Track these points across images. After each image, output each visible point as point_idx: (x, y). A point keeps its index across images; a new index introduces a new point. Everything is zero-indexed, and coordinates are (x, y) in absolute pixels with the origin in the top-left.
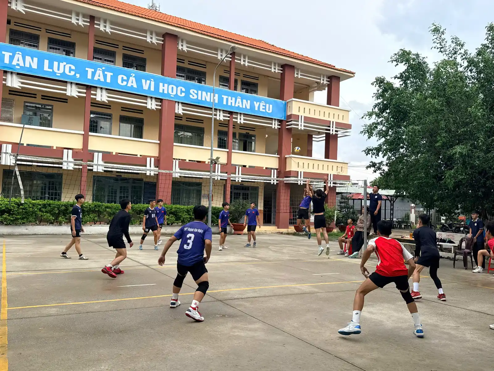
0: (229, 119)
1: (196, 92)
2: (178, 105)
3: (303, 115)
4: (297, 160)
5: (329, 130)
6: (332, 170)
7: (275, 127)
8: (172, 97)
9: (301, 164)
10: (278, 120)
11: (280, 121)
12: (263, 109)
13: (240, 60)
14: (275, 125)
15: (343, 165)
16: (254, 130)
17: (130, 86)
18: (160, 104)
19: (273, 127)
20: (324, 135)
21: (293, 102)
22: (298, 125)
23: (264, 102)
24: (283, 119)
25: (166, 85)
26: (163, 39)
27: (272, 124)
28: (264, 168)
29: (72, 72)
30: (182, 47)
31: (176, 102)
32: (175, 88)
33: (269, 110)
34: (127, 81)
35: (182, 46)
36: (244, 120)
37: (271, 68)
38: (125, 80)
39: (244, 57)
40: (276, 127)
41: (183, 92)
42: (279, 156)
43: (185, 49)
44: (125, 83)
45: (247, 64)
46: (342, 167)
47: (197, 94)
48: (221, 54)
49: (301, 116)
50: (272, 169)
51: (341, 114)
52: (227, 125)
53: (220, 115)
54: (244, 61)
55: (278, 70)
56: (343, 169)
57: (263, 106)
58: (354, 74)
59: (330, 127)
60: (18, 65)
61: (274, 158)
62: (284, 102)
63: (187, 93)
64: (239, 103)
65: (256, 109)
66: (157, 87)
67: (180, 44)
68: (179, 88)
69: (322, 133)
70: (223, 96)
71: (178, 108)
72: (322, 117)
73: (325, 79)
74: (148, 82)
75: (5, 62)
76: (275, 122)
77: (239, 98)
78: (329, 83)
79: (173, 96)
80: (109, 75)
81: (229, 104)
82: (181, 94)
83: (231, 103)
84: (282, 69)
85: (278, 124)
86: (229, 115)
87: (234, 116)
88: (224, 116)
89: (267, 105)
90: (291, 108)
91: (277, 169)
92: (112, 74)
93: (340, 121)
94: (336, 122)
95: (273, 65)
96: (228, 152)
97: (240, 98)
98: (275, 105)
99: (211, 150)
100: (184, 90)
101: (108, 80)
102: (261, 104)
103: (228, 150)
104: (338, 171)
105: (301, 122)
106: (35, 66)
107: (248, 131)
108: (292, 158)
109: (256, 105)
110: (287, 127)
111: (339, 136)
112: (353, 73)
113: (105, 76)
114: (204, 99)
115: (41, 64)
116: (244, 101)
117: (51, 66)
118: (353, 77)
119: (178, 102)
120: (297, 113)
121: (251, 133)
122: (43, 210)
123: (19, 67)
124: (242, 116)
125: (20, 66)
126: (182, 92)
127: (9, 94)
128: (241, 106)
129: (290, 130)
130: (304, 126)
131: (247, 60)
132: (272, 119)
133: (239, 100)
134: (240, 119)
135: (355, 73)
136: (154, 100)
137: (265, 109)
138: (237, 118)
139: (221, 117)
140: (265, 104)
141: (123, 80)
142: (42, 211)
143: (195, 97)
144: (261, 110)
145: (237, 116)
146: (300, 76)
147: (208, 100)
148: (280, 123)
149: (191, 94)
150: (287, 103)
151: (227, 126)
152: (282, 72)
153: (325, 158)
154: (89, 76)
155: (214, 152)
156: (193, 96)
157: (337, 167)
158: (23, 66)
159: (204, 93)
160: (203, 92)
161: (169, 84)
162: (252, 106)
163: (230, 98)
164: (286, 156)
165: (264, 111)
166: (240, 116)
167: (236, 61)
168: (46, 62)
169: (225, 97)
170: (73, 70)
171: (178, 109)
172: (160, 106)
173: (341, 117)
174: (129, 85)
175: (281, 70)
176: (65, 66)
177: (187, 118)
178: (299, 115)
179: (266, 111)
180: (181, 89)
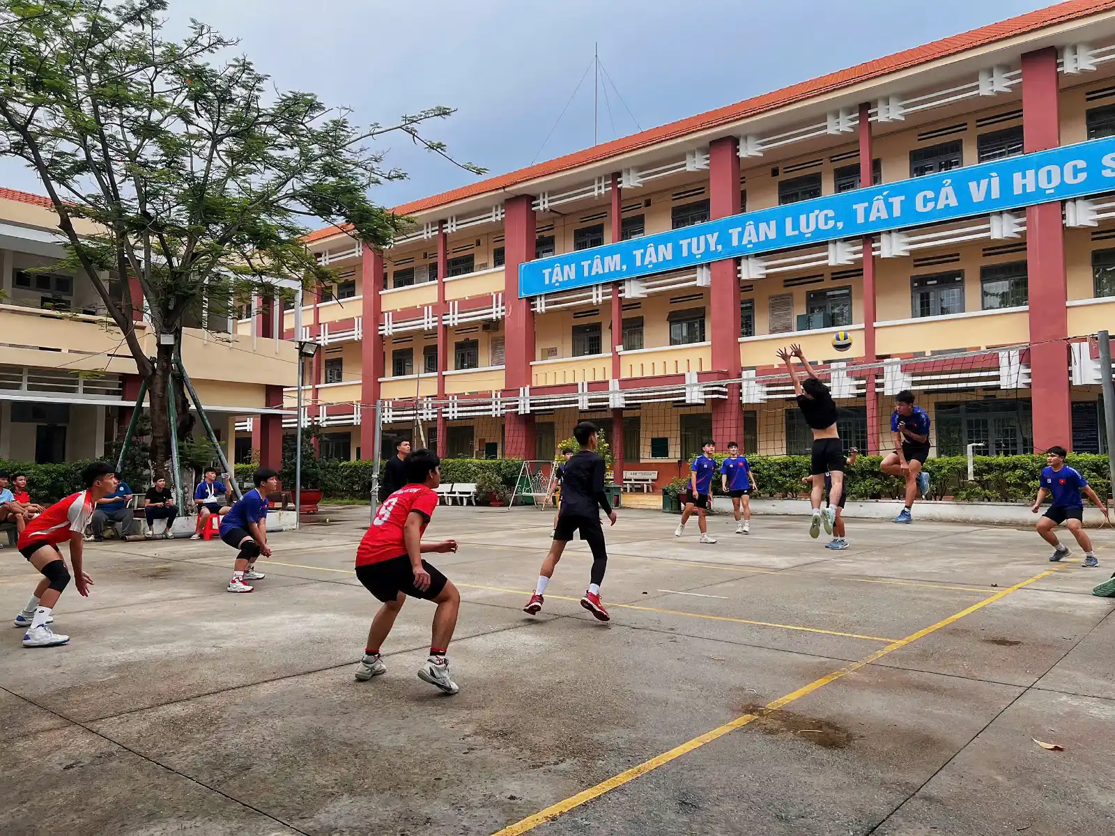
2: (1076, 207)
8: (1050, 195)
17: (943, 206)
18: (1024, 219)
25: (1030, 173)
26: (1020, 71)
29: (829, 222)
30: (1076, 65)
31: (1065, 201)
34: (936, 199)
38: (931, 200)
41: (1082, 170)
44: (931, 205)
60: (750, 242)
63: (1095, 168)
66: (1007, 186)
67: (1068, 59)
74: (984, 182)
75: (733, 244)
79: (1052, 191)
80: (897, 201)
82: (1075, 178)
92: (903, 198)
100: (1082, 165)
101: (897, 212)
106: (772, 235)
113: (889, 207)
115: (781, 228)
117: (796, 226)
119: (1074, 200)
122: (785, 472)
123: (751, 246)
125: (755, 244)
126: (1077, 172)
141: (926, 200)
142: (785, 476)
149: (1108, 168)
154: (860, 219)
158: (758, 241)
168: (789, 221)
170: (831, 218)
172: (1025, 224)
174: (940, 206)
176: (817, 216)
180: (1075, 167)
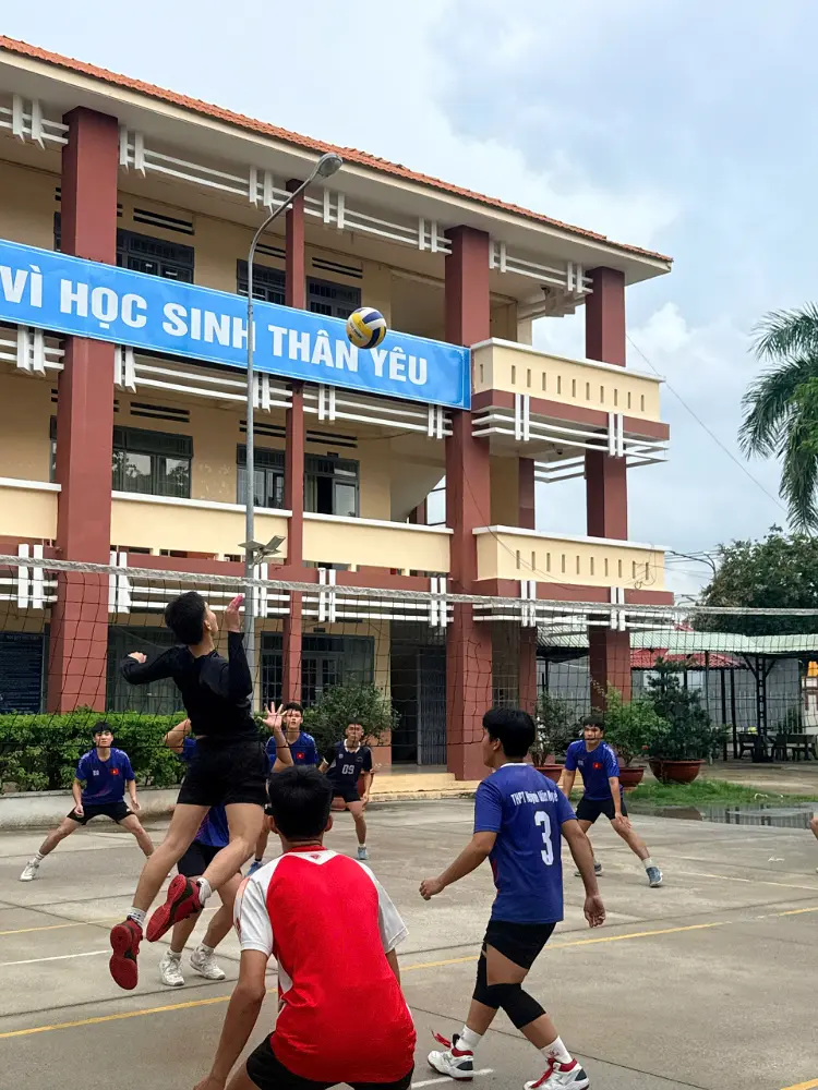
0: (290, 405)
1: (183, 312)
2: (124, 359)
3: (529, 393)
4: (513, 545)
5: (605, 443)
6: (620, 576)
7: (435, 435)
8: (104, 331)
9: (526, 557)
10: (444, 408)
11: (451, 413)
12: (399, 372)
13: (321, 209)
14: (435, 426)
15: (652, 559)
16: (354, 446)
18: (61, 353)
19: (431, 434)
20: (582, 459)
21: (495, 350)
22: (511, 426)
23: (401, 350)
24: (461, 405)
25: (83, 288)
26: (66, 128)
27: (425, 422)
28: (407, 574)
30: (130, 159)
31: (117, 346)
33: (418, 377)
35: (131, 153)
36: (339, 408)
37: (416, 237)
39: (334, 201)
40: (441, 432)
41: (142, 312)
42: (450, 531)
43: (141, 164)
45: (342, 223)
46: (647, 564)
47: (188, 320)
48: (260, 186)
49: (522, 397)
50: (432, 574)
51: (637, 389)
52: (283, 429)
53: (260, 392)
54: (334, 213)
55: (439, 244)
56: (651, 570)
57: (399, 361)
58: (669, 264)
59: (605, 432)
61: (436, 537)
62: (461, 350)
63: (156, 316)
64: (323, 353)
65: (379, 372)
66: (52, 295)
67: (125, 147)
68: (128, 298)
69: (575, 452)
70: (271, 328)
71: (124, 368)
72: (579, 401)
73: (581, 278)
74: (21, 275)
76: (436, 415)
77: (323, 335)
78: (590, 291)
79: (107, 326)
81: (293, 355)
82: (134, 319)
83: (299, 351)
84: (450, 242)
85: (443, 423)
86: (290, 394)
87: (305, 396)
88: (273, 397)
89: (412, 360)
90: (486, 369)
91: (447, 575)
93: (635, 414)
94: (624, 417)
95: (422, 227)
96: (289, 519)
97: (326, 334)
98: (438, 360)
99: (247, 514)
100: (142, 304)
102: (394, 357)
103: (289, 513)
104: (637, 578)
105: (522, 417)
107: (336, 449)
108: (499, 537)
109: (378, 359)
110: (475, 434)
111: (629, 461)
112: (666, 261)
114: (209, 338)
118: (665, 272)
119: (124, 348)
120: (509, 388)
124: (333, 395)
126: (136, 311)
128: (329, 363)
129: (483, 443)
130: (533, 430)
131: (342, 211)
132: (426, 405)
133: (323, 341)
134: (327, 407)
135: (671, 261)
136: (39, 340)
137: (405, 372)
138: (315, 404)
139: (263, 398)
140: (403, 357)
143: (182, 330)
144: (393, 375)
145: (318, 395)
146: (504, 268)
147: (224, 340)
148: (450, 421)
149: (169, 321)
150: (473, 352)
151: (283, 432)
152: (450, 252)
153: (589, 535)
155: (257, 522)
156: (175, 327)
157: (634, 563)
159: (210, 317)
160: (206, 313)
161: (94, 283)
162: (365, 368)
163: (293, 334)
164: (476, 531)
165: (403, 378)
166: (327, 396)
167: (306, 210)
169: (278, 332)
171: (124, 373)
172: (61, 360)
173: (636, 400)
175: (447, 246)
177: (133, 404)
178: (514, 395)
179: (408, 378)
180: (134, 303)
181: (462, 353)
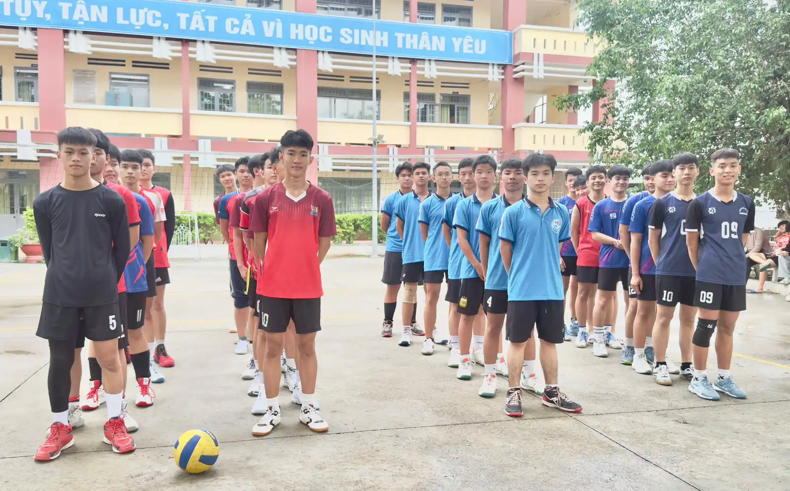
0: (410, 71)
1: (350, 32)
2: (324, 57)
3: (542, 52)
4: (533, 132)
7: (493, 79)
8: (311, 45)
9: (539, 137)
10: (498, 64)
11: (503, 67)
12: (469, 49)
14: (493, 74)
16: (468, 88)
17: (245, 34)
18: (294, 57)
19: (490, 79)
21: (523, 31)
22: (532, 71)
23: (470, 37)
24: (507, 62)
25: (301, 26)
28: (477, 149)
29: (156, 21)
31: (318, 51)
32: (315, 29)
33: (480, 50)
34: (240, 26)
36: (437, 70)
38: (236, 26)
40: (497, 77)
41: (330, 34)
42: (502, 127)
44: (236, 30)
47: (352, 36)
49: (539, 54)
50: (490, 149)
52: (407, 81)
53: (393, 66)
57: (470, 43)
60: (81, 19)
61: (494, 131)
62: (508, 33)
63: (336, 35)
64: (425, 43)
65: (457, 50)
66: (286, 31)
68: (322, 29)
70: (396, 34)
71: (324, 61)
72: (579, 53)
74: (272, 24)
75: (63, 18)
76: (493, 68)
77: (425, 35)
79: (313, 43)
80: (212, 20)
81: (408, 46)
82: (326, 37)
83: (412, 44)
85: (498, 72)
86: (410, 65)
87: (418, 66)
88: (401, 68)
89: (477, 43)
90: (520, 41)
92: (216, 18)
96: (410, 127)
97: (427, 34)
98: (492, 40)
99: (373, 124)
101: (212, 28)
102: (466, 41)
105: (538, 65)
106: (104, 19)
107: (456, 90)
108: (524, 129)
109: (456, 43)
110: (514, 76)
113: (206, 22)
114: (363, 43)
115: (112, 14)
116: (435, 38)
117: (126, 16)
119: (323, 52)
120: (531, 50)
121: (462, 92)
123: (82, 23)
124: (433, 64)
125: (85, 22)
126: (327, 34)
127: (89, 63)
128: (429, 48)
129: (520, 81)
130: (545, 71)
132: (488, 64)
133: (425, 36)
134: (430, 70)
136: (284, 52)
137: (473, 49)
138: (423, 69)
139: (396, 69)
140: (472, 41)
141: (233, 26)
143: (350, 41)
144: (465, 50)
145: (424, 65)
147: (371, 43)
148: (503, 71)
149: (343, 37)
150: (514, 33)
154: (183, 26)
156: (346, 40)
158: (89, 20)
159: (364, 32)
160: (362, 31)
161: (306, 23)
162: (449, 46)
163: (408, 36)
164: (514, 126)
165: (471, 52)
166: (430, 65)
168: (120, 11)
169: (400, 36)
170: (158, 19)
171: (324, 64)
172: (295, 60)
174: (243, 32)
176: (146, 13)
177: (351, 77)
178: (533, 54)
179: (474, 51)
180: (326, 30)
181: (508, 35)
